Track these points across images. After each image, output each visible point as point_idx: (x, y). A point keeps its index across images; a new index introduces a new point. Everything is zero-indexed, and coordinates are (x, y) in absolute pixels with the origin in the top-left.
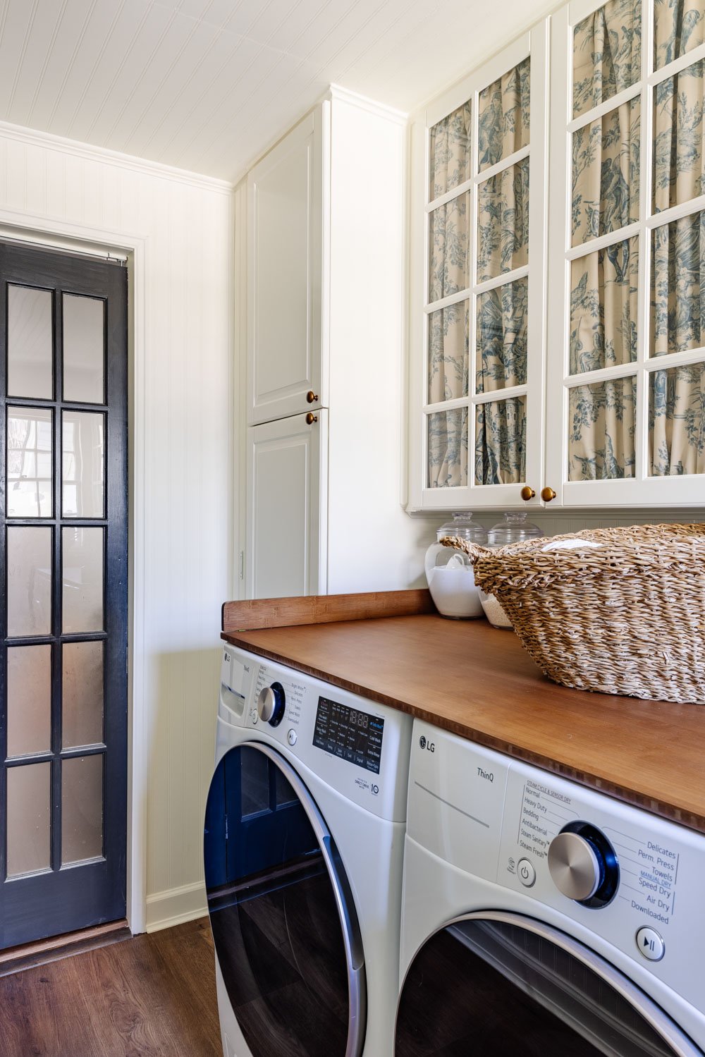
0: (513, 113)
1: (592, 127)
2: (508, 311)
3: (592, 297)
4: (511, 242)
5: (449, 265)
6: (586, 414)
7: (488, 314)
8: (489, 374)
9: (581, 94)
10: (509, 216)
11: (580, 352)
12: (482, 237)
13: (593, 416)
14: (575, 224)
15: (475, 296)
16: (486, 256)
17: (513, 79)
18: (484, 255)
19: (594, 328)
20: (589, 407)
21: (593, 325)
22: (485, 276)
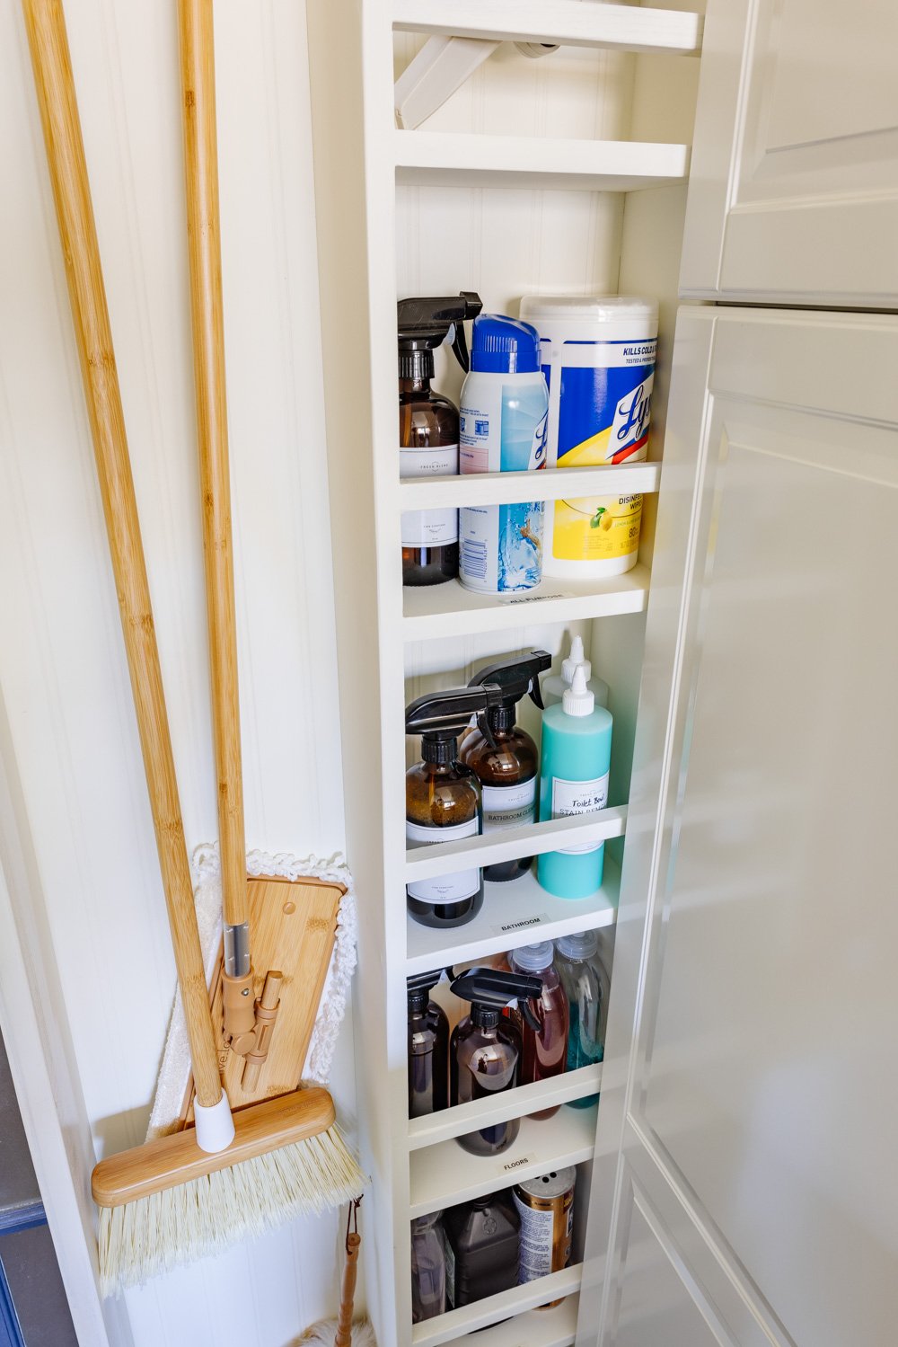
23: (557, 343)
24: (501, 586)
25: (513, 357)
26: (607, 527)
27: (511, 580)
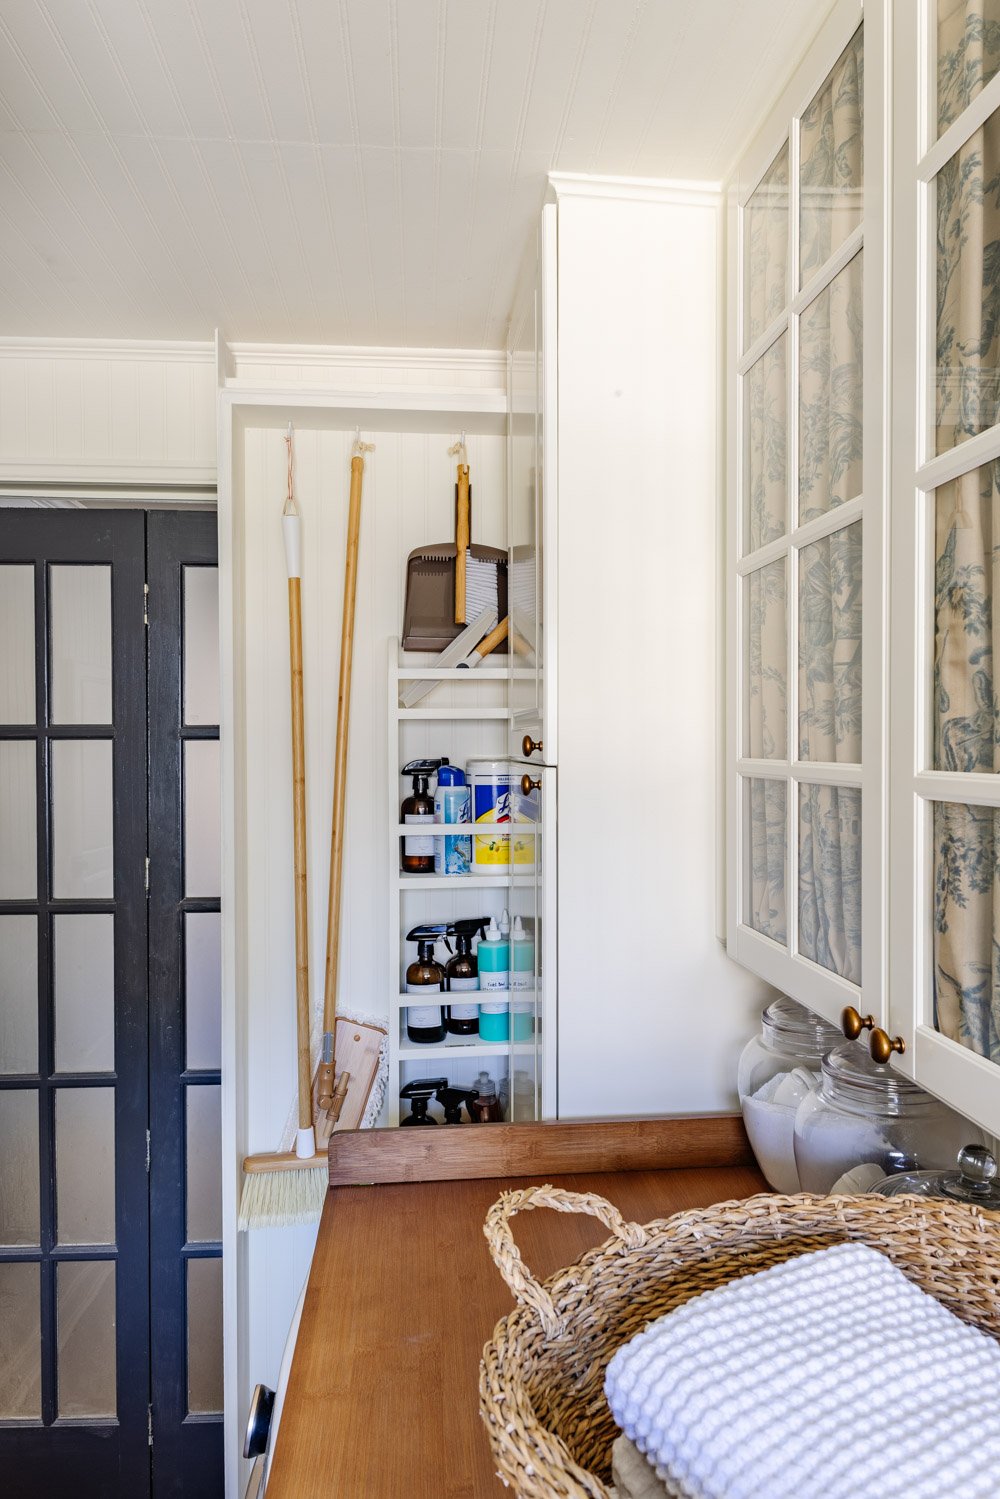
0: (847, 152)
1: (963, 159)
2: (840, 592)
3: (965, 585)
4: (843, 439)
5: (766, 481)
6: (957, 871)
7: (816, 592)
8: (817, 721)
9: (954, 79)
10: (839, 383)
11: (945, 717)
12: (806, 427)
13: (978, 877)
14: (942, 398)
15: (794, 553)
16: (812, 464)
17: (847, 76)
18: (808, 465)
19: (974, 660)
20: (964, 857)
21: (969, 652)
22: (809, 511)
23: (473, 776)
24: (447, 872)
25: (452, 781)
26: (497, 850)
27: (451, 869)
